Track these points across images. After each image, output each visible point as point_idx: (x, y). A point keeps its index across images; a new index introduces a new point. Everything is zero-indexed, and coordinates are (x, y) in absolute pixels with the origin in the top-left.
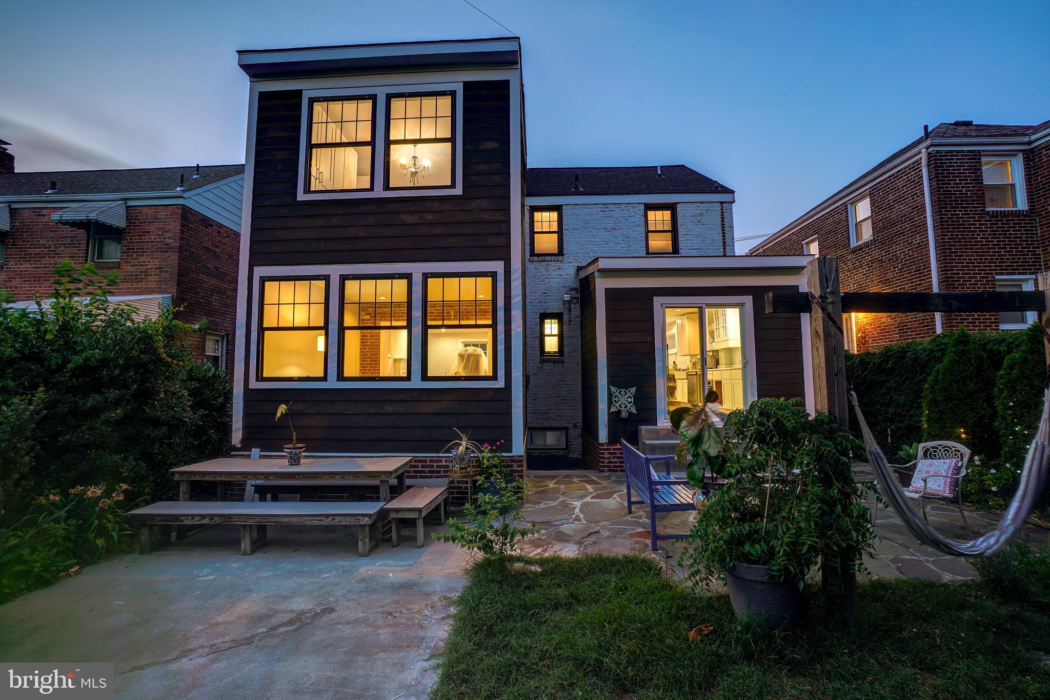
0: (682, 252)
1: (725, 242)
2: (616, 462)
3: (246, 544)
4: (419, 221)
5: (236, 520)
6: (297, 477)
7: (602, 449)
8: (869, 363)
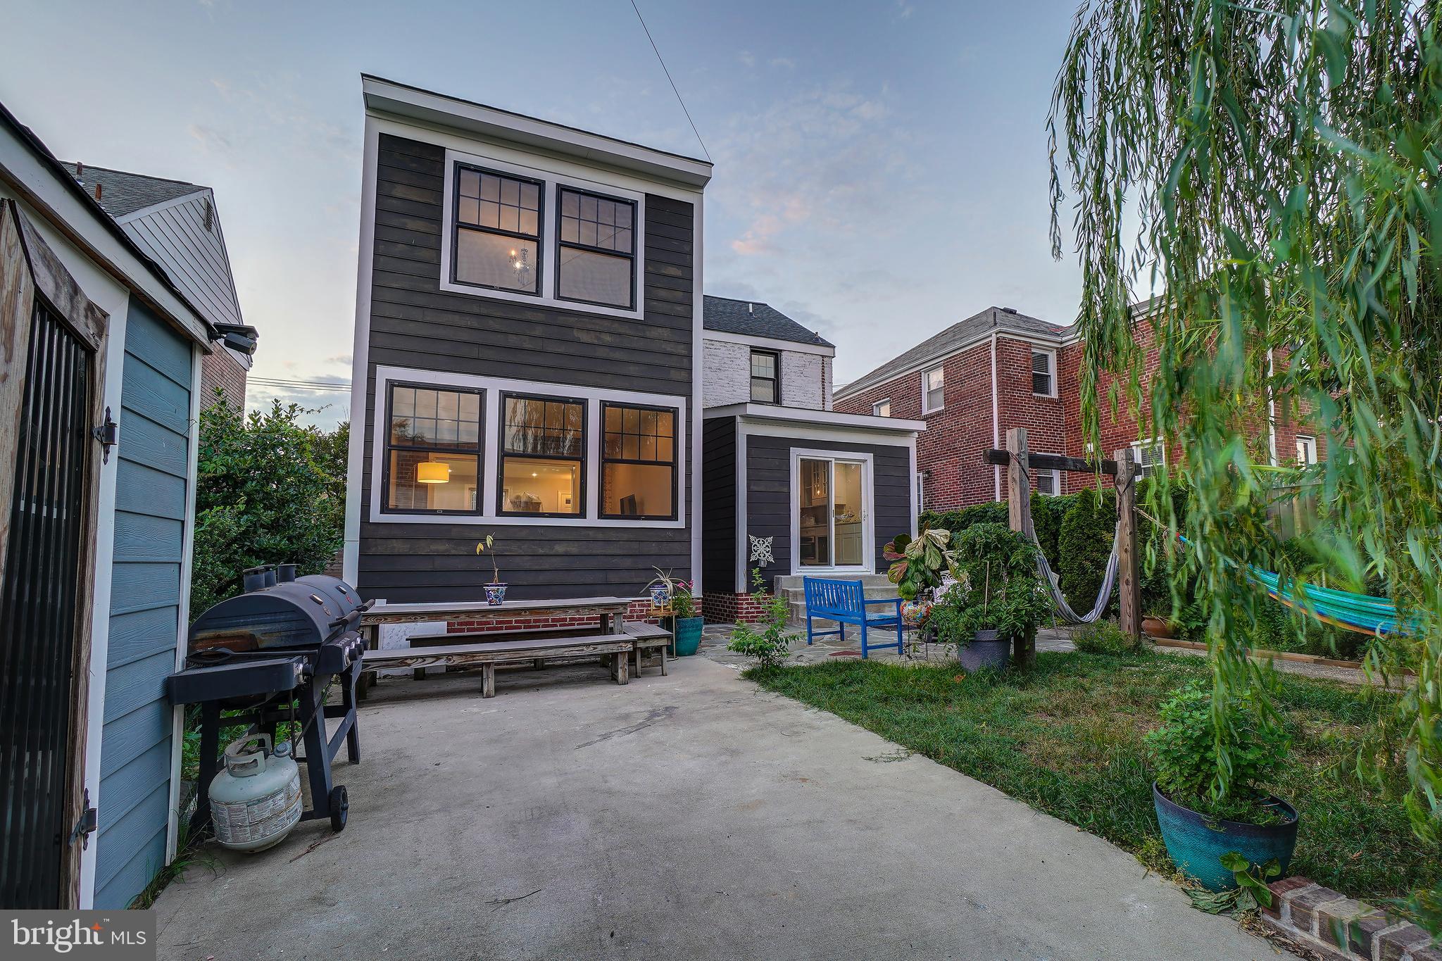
0: (785, 403)
1: (824, 398)
2: (753, 613)
3: (489, 685)
4: (596, 342)
5: (481, 658)
6: (523, 613)
7: (741, 600)
8: (953, 522)
